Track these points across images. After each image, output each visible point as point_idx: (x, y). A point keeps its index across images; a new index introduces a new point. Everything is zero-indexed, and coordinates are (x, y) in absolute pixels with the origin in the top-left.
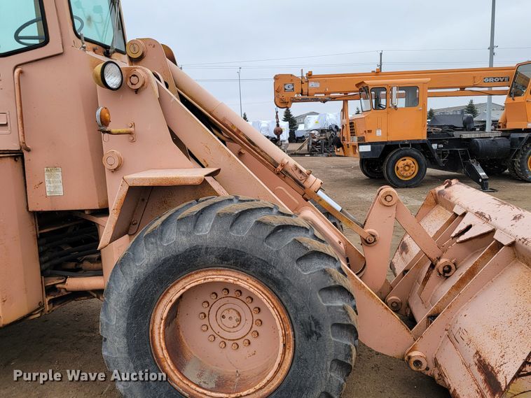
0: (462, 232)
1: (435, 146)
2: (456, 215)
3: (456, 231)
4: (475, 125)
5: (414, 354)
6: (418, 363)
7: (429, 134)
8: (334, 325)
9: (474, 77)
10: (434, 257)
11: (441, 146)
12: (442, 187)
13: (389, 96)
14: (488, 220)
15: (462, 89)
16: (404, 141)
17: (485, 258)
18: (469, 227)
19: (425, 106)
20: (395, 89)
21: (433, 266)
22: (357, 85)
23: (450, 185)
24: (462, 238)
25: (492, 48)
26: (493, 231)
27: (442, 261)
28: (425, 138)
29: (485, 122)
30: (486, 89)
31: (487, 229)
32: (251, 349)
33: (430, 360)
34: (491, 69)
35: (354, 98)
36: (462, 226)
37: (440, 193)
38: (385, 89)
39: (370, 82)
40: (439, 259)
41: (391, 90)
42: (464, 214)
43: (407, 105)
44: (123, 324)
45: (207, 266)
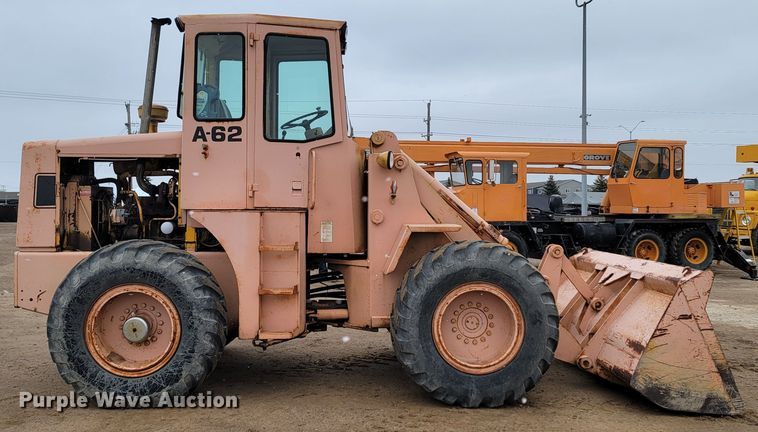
0: (607, 279)
1: (535, 229)
2: (598, 271)
3: (602, 279)
4: (565, 209)
5: (583, 357)
6: (586, 363)
7: (529, 216)
8: (550, 316)
9: (574, 154)
10: (588, 297)
11: (541, 230)
12: (580, 254)
13: (485, 170)
14: (625, 268)
15: (561, 166)
16: (502, 222)
17: (625, 291)
18: (612, 275)
19: (524, 182)
20: (492, 162)
21: (587, 305)
22: (447, 156)
23: (586, 252)
24: (608, 282)
25: (584, 116)
26: (629, 274)
27: (595, 299)
28: (526, 220)
29: (580, 206)
30: (580, 167)
31: (625, 273)
32: (485, 344)
33: (594, 361)
34: (584, 145)
35: (441, 169)
36: (606, 275)
37: (579, 259)
38: (480, 162)
39: (465, 153)
40: (592, 298)
41: (488, 162)
42: (605, 269)
43: (502, 181)
44: (416, 318)
45: (471, 281)
